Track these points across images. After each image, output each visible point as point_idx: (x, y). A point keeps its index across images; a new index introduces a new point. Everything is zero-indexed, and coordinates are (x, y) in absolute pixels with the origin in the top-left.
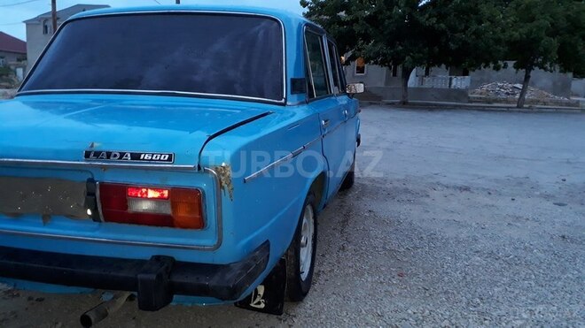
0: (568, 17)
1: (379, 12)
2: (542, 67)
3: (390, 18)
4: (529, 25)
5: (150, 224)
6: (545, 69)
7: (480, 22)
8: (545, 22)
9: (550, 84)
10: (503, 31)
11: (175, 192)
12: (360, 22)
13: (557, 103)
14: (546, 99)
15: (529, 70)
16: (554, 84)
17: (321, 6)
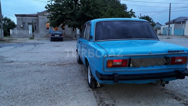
12: (68, 14)
17: (53, 9)
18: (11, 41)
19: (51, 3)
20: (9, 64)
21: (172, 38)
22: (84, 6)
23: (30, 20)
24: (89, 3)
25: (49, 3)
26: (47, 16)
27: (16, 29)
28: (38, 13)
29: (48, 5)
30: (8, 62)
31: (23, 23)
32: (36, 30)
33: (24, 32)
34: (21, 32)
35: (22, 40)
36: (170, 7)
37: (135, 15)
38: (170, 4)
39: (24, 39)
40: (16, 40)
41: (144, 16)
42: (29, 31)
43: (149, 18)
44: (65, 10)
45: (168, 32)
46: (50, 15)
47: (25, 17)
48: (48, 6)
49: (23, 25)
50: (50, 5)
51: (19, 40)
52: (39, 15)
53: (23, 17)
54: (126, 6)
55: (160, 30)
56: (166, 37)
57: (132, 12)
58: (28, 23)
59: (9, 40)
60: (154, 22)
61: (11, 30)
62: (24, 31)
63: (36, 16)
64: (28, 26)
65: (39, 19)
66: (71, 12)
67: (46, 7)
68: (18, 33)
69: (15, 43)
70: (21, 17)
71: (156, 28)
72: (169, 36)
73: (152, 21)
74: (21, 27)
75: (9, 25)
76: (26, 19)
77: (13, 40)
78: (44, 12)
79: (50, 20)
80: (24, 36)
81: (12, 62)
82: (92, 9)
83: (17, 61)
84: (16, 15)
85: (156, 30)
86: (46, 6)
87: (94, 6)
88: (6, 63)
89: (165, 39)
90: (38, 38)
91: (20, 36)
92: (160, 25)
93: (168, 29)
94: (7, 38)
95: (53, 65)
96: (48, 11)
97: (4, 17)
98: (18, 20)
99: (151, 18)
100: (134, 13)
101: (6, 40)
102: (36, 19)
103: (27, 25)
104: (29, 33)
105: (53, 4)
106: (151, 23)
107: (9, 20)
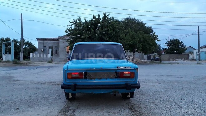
0: (143, 38)
1: (93, 35)
2: (137, 51)
3: (95, 37)
4: (134, 40)
5: (126, 78)
6: (138, 52)
7: (121, 39)
8: (138, 39)
9: (139, 56)
10: (127, 42)
11: (131, 72)
12: (87, 38)
13: (141, 62)
14: (139, 61)
15: (134, 53)
16: (140, 56)
17: (73, 33)
18: (29, 64)
19: (71, 28)
20: (15, 82)
21: (202, 63)
22: (102, 30)
23: (50, 44)
24: (108, 27)
25: (69, 27)
26: (66, 40)
27: (36, 52)
28: (59, 37)
29: (68, 29)
30: (14, 81)
31: (44, 47)
32: (56, 53)
33: (44, 56)
34: (41, 56)
35: (39, 64)
36: (199, 30)
37: (158, 39)
38: (199, 26)
39: (43, 62)
40: (34, 63)
41: (174, 39)
42: (49, 55)
43: (179, 41)
44: (84, 34)
45: (198, 56)
46: (70, 39)
47: (46, 41)
48: (68, 31)
49: (43, 48)
50: (71, 29)
51: (37, 63)
52: (60, 39)
53: (44, 41)
54: (151, 29)
55: (193, 55)
56: (196, 62)
57: (155, 36)
58: (49, 47)
59: (27, 63)
60: (185, 46)
61: (31, 54)
62: (44, 54)
63: (57, 40)
64: (49, 50)
65: (60, 43)
66: (90, 36)
67: (66, 32)
68: (38, 57)
69: (32, 66)
70: (42, 41)
71: (189, 52)
72: (199, 61)
73: (183, 45)
74: (42, 51)
75: (30, 49)
76: (47, 42)
77: (31, 63)
78: (65, 36)
79: (69, 44)
80: (43, 60)
81: (18, 80)
82: (110, 32)
83: (22, 80)
84: (38, 39)
85: (188, 55)
86: (66, 30)
87: (114, 29)
88: (12, 81)
89: (195, 64)
90: (57, 62)
91: (40, 60)
92: (194, 49)
93: (198, 54)
94: (26, 61)
95: (53, 85)
96: (68, 35)
97: (26, 41)
98: (39, 44)
99: (181, 41)
100: (157, 36)
101: (24, 63)
102: (57, 43)
103: (48, 48)
104: (49, 57)
105: (73, 29)
106: (182, 47)
107: (30, 44)
